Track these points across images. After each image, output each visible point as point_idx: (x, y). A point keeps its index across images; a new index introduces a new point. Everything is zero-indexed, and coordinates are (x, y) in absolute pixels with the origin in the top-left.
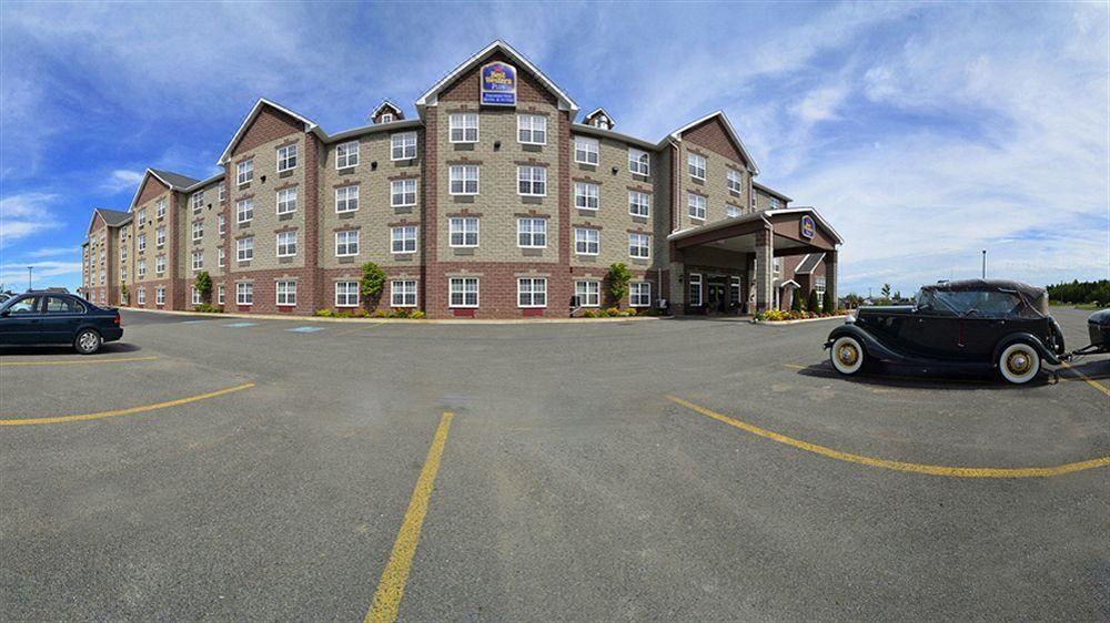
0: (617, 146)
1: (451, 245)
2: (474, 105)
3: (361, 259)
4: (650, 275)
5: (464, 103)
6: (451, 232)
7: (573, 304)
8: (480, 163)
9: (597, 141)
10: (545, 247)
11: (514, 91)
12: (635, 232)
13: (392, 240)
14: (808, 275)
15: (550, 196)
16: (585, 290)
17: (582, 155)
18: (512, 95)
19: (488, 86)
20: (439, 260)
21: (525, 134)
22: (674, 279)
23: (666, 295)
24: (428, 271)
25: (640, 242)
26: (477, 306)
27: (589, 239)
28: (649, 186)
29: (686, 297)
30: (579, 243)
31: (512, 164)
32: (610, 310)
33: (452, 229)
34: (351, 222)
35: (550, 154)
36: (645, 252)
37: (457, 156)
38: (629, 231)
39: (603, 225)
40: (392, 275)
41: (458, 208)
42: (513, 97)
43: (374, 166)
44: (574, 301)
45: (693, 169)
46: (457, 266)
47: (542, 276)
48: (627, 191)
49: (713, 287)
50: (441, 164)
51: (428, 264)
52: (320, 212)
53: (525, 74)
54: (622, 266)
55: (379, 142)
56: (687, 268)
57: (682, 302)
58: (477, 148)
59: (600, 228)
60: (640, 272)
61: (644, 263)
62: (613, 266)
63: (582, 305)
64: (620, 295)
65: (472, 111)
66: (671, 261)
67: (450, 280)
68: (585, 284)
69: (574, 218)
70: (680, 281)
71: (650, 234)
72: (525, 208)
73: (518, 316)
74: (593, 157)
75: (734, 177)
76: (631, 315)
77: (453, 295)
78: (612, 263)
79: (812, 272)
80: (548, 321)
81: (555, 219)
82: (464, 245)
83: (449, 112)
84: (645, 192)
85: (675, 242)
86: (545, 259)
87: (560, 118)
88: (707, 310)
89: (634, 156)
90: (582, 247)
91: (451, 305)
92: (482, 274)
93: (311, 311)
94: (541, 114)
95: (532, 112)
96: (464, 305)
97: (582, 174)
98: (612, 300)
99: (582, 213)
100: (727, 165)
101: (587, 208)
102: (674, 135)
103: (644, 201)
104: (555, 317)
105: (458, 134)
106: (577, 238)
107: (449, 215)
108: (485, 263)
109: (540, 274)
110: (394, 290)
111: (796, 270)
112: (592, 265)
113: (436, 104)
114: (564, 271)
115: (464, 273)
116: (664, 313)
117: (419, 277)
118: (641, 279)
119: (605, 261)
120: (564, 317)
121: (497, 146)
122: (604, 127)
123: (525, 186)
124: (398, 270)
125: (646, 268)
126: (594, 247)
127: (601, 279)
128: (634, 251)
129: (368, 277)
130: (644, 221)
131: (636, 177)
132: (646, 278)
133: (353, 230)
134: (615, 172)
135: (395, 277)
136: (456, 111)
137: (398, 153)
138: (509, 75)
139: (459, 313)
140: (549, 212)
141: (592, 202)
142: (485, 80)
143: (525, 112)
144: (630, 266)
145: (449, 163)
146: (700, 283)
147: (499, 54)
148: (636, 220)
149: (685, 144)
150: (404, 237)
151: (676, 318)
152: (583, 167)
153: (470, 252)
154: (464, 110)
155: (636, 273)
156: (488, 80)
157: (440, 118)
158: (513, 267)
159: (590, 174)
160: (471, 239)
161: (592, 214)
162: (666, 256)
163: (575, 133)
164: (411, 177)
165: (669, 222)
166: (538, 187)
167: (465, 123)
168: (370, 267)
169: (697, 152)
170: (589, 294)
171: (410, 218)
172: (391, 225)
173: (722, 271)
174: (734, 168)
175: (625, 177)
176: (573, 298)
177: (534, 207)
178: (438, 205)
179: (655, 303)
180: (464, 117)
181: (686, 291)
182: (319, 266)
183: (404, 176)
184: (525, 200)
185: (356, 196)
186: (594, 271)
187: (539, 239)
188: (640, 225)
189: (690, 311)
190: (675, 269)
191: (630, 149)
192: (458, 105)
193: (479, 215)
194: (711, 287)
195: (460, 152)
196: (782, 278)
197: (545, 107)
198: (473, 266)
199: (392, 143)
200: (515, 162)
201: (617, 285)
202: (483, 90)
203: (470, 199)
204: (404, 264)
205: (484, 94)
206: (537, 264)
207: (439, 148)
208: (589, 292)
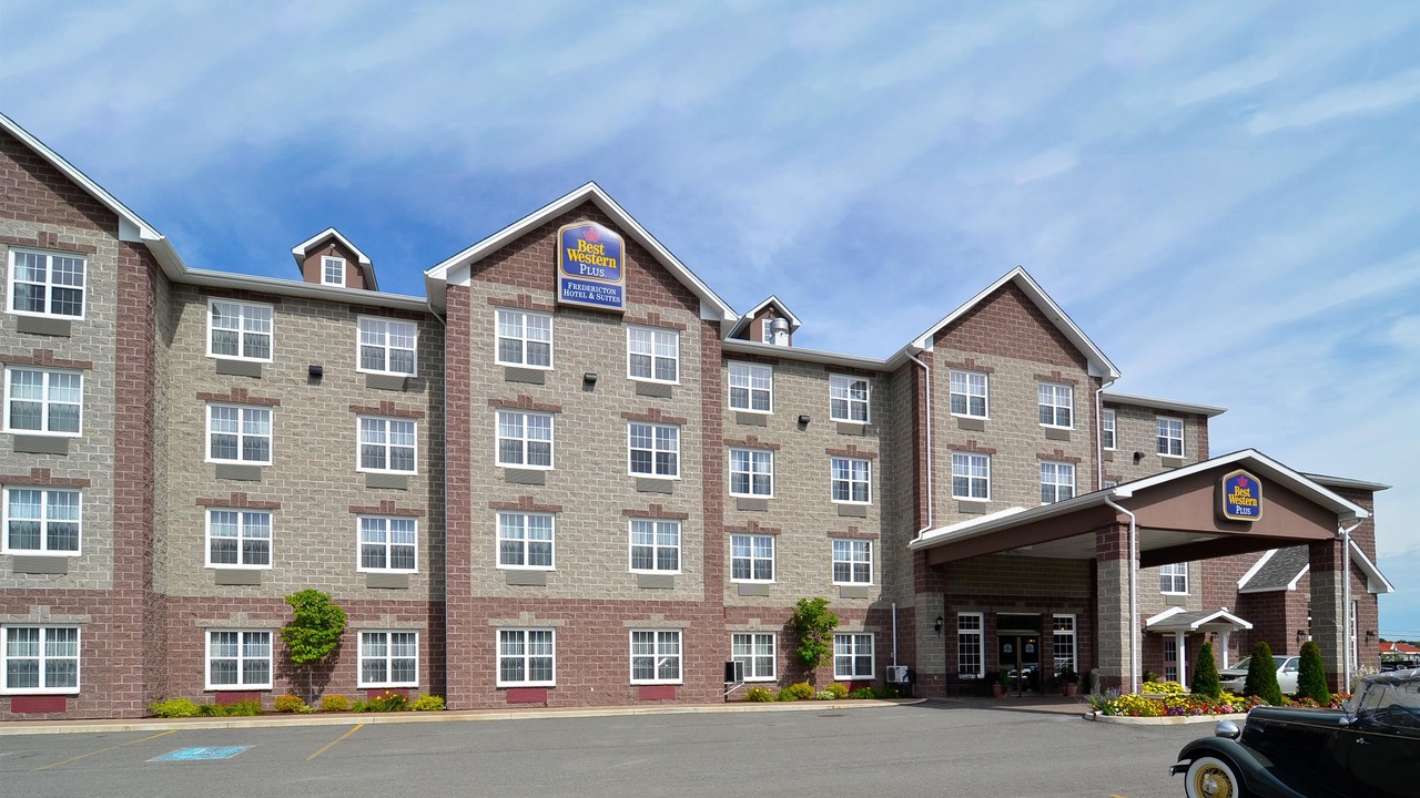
0: (806, 374)
1: (499, 566)
2: (543, 298)
3: (282, 578)
4: (876, 616)
5: (524, 291)
6: (499, 539)
7: (729, 677)
8: (556, 410)
9: (768, 369)
10: (679, 572)
11: (622, 283)
12: (844, 536)
13: (360, 543)
14: (1283, 593)
15: (686, 480)
16: (749, 651)
17: (740, 397)
18: (618, 290)
19: (572, 267)
20: (477, 592)
21: (642, 364)
22: (923, 625)
23: (908, 655)
24: (452, 614)
25: (852, 555)
26: (552, 683)
27: (755, 554)
28: (872, 444)
29: (950, 660)
30: (736, 563)
31: (617, 418)
32: (797, 687)
33: (501, 533)
34: (252, 492)
35: (686, 400)
36: (862, 572)
37: (511, 392)
38: (830, 534)
39: (783, 526)
40: (361, 618)
41: (513, 493)
42: (619, 294)
43: (315, 374)
44: (730, 672)
45: (959, 404)
46: (512, 607)
47: (672, 625)
48: (826, 458)
49: (1012, 640)
50: (478, 405)
51: (451, 600)
52: (158, 451)
53: (640, 252)
54: (820, 604)
55: (325, 322)
56: (951, 602)
57: (942, 669)
58: (550, 381)
59: (776, 532)
60: (854, 613)
61: (862, 593)
62: (802, 604)
63: (746, 679)
64: (815, 660)
65: (540, 309)
66: (917, 591)
67: (498, 634)
68: (749, 637)
69: (730, 516)
70: (937, 628)
71: (872, 537)
72: (642, 501)
73: (630, 701)
74: (762, 399)
75: (1055, 400)
76: (837, 697)
77: (504, 663)
78: (801, 596)
79: (1292, 586)
80: (690, 709)
81: (697, 522)
82: (526, 566)
83: (493, 302)
84: (863, 455)
85: (926, 552)
86: (679, 594)
87: (703, 335)
88: (997, 687)
89: (839, 390)
90: (742, 569)
91: (500, 684)
92: (561, 622)
93: (135, 706)
94: (669, 327)
95: (653, 323)
96: (527, 683)
97: (742, 433)
98: (801, 668)
99: (742, 506)
100: (1038, 377)
101: (751, 495)
102: (920, 344)
103: (861, 473)
104: (697, 700)
105: (511, 349)
106: (733, 552)
107: (495, 506)
108: (566, 601)
109: (670, 623)
110: (363, 652)
111: (1242, 583)
112: (761, 601)
113: (467, 283)
114: (713, 614)
115: (525, 620)
116: (900, 693)
117: (425, 624)
118: (857, 626)
119: (785, 593)
120: (714, 701)
121: (589, 382)
122: (782, 341)
123: (641, 461)
124: (375, 608)
125: (865, 605)
126: (764, 570)
127: (780, 628)
128: (842, 572)
129: (302, 622)
130: (860, 513)
131: (844, 430)
132: (867, 624)
133: (258, 511)
134: (803, 423)
135: (365, 623)
136: (508, 304)
137: (373, 357)
138: (611, 251)
139: (518, 697)
140: (686, 508)
141: (761, 484)
142: (565, 254)
143: (639, 322)
144: (834, 601)
145: (496, 403)
146: (980, 632)
147: (589, 208)
148: (844, 512)
149: (942, 355)
150: (389, 539)
151: (929, 704)
152: (743, 419)
153: (539, 580)
154: (523, 304)
155: (845, 615)
156: (573, 255)
157: (477, 310)
158: (622, 609)
159: (755, 431)
160: (540, 554)
161: (761, 506)
162: (907, 579)
163: (729, 355)
164: (404, 414)
165: (911, 512)
166: (665, 463)
167: (526, 330)
168: (307, 600)
169: (969, 366)
170: (759, 658)
171: (403, 500)
172: (357, 511)
173: (1031, 603)
174: (1055, 378)
175: (824, 432)
176: (729, 666)
177: (658, 498)
178: (473, 485)
179: (885, 673)
180: (524, 317)
181: (950, 650)
182: (157, 589)
183: (387, 410)
184: (643, 487)
185: (266, 430)
186: (765, 614)
187: (667, 559)
188: (852, 521)
189: (960, 690)
190: (926, 606)
191: (832, 376)
192: (512, 292)
193: (556, 510)
194: (1004, 640)
195: (515, 385)
196: (1197, 607)
197: (678, 314)
198: (544, 607)
199: (361, 334)
200: (624, 415)
201: (809, 639)
202: (561, 275)
203: (537, 479)
204: (388, 595)
205: (565, 282)
206: (663, 603)
207: (475, 372)
208: (756, 653)
